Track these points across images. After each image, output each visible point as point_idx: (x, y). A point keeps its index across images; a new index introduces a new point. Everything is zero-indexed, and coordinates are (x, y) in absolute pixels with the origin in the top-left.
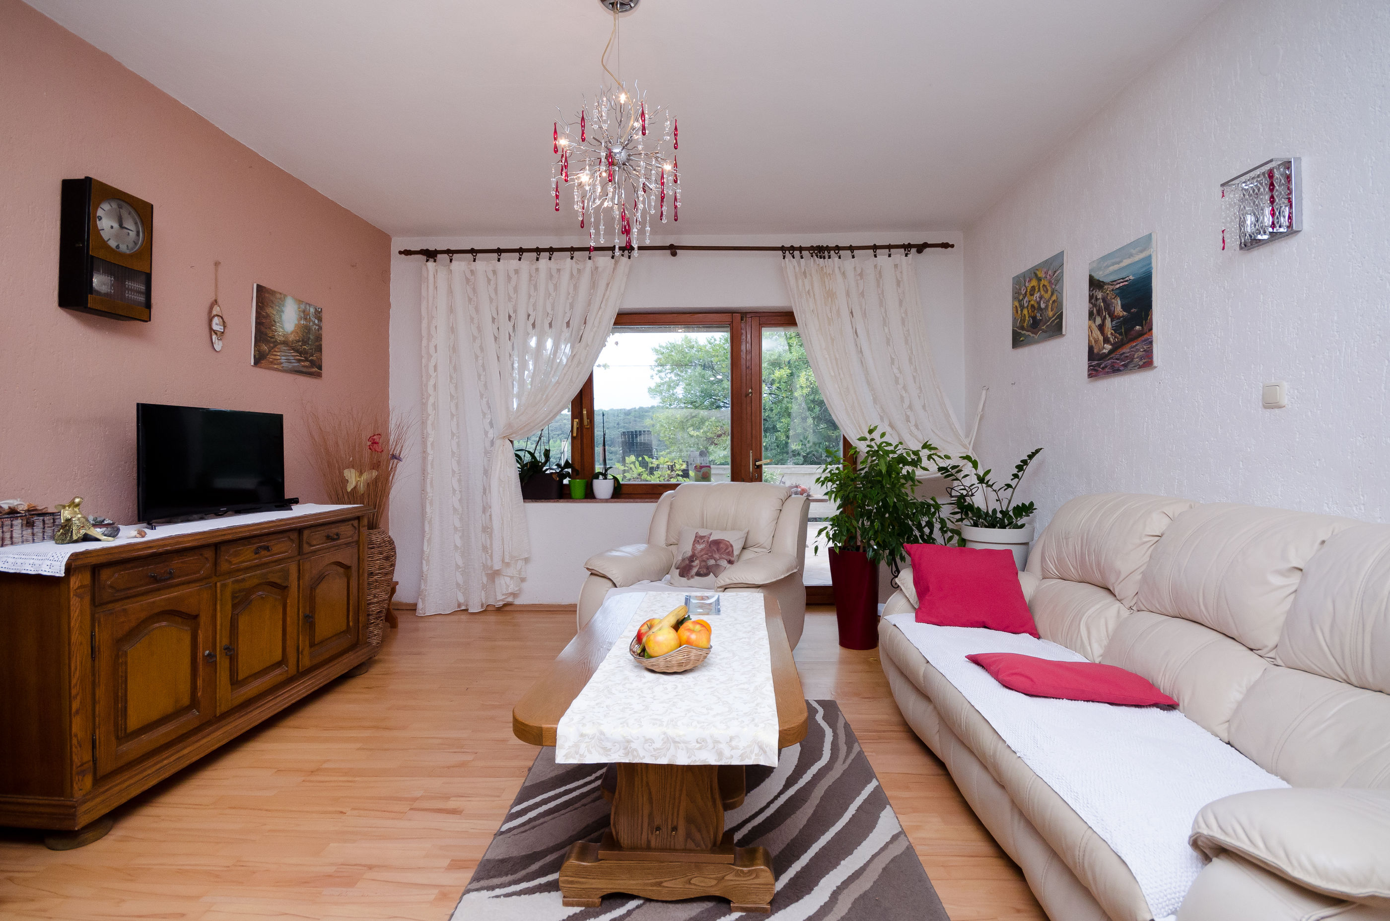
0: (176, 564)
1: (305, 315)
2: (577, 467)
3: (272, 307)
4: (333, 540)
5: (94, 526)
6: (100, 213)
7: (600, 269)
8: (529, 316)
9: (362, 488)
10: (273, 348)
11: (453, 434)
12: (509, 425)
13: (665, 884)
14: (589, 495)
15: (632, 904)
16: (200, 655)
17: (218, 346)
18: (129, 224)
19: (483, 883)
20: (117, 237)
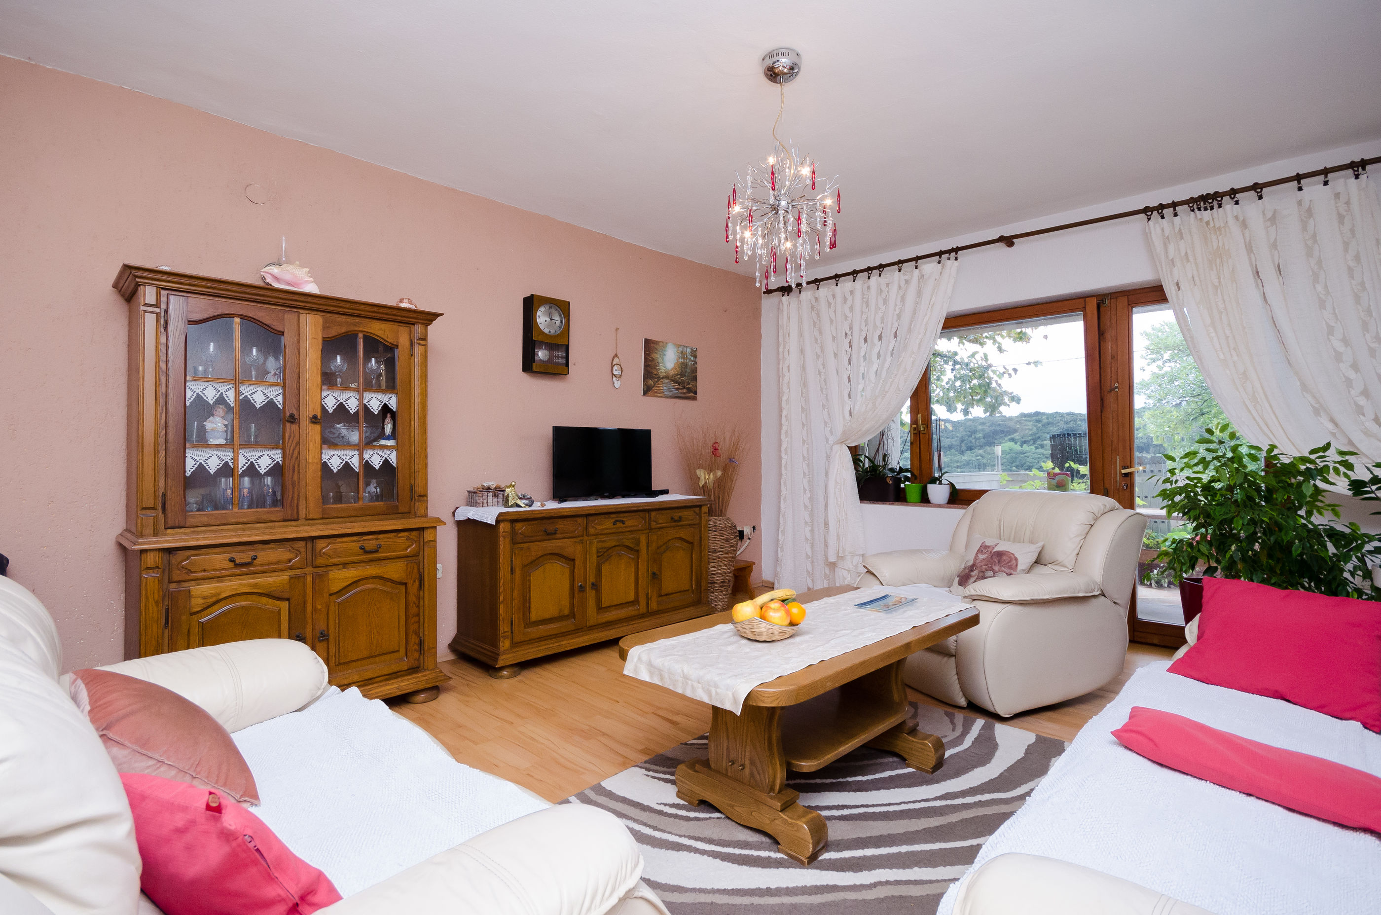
0: (560, 525)
1: (683, 355)
2: (916, 472)
3: (656, 353)
4: (675, 521)
5: (520, 499)
6: (539, 313)
7: (925, 277)
8: (846, 334)
9: (711, 485)
10: (657, 382)
11: (804, 441)
12: (844, 433)
13: (735, 808)
14: (925, 499)
15: (717, 815)
16: (576, 586)
17: (617, 384)
18: (557, 318)
19: (648, 766)
20: (549, 326)
